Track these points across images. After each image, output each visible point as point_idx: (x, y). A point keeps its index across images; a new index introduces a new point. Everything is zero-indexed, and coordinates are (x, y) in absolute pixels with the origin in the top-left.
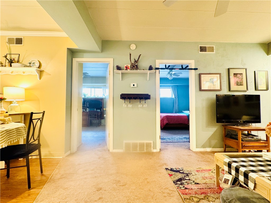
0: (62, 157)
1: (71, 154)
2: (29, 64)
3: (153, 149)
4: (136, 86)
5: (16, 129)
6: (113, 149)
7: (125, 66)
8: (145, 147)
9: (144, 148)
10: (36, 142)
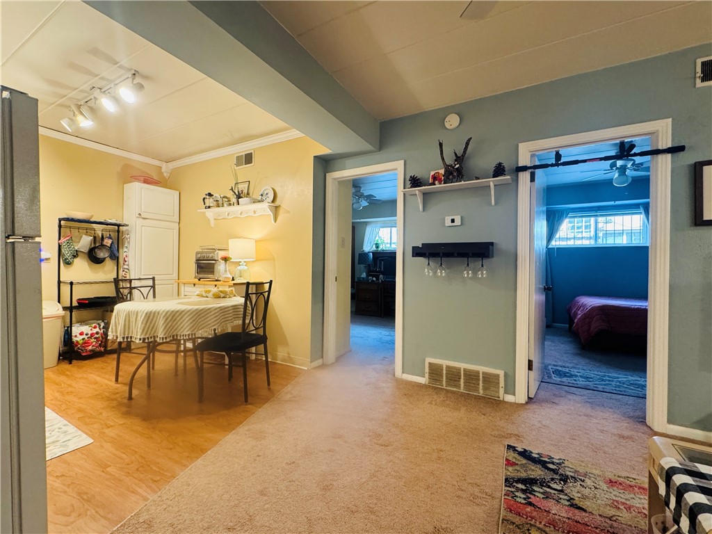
0: (306, 369)
1: (323, 366)
2: (260, 197)
3: (506, 392)
4: (458, 222)
5: (232, 306)
6: (403, 373)
7: (432, 173)
8: (481, 382)
9: (478, 384)
10: (261, 332)
